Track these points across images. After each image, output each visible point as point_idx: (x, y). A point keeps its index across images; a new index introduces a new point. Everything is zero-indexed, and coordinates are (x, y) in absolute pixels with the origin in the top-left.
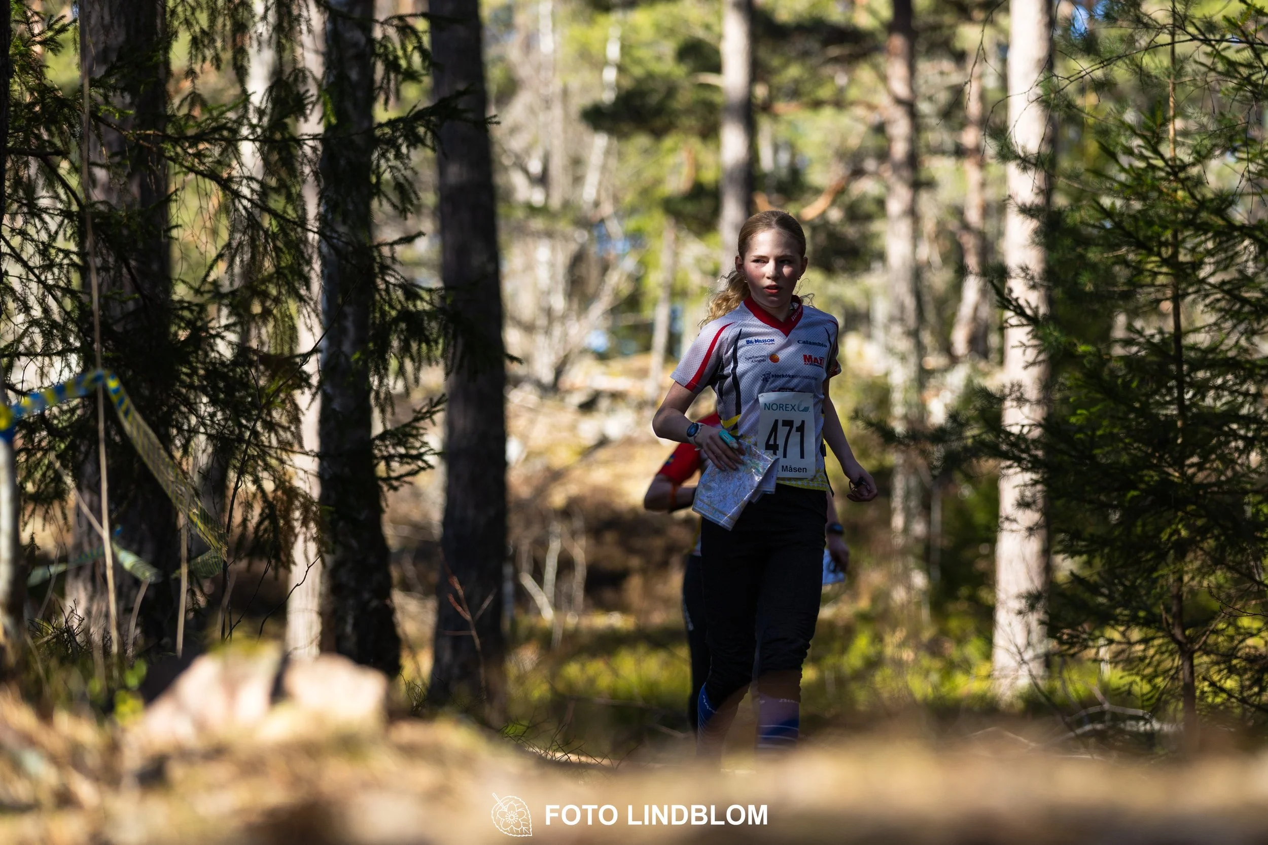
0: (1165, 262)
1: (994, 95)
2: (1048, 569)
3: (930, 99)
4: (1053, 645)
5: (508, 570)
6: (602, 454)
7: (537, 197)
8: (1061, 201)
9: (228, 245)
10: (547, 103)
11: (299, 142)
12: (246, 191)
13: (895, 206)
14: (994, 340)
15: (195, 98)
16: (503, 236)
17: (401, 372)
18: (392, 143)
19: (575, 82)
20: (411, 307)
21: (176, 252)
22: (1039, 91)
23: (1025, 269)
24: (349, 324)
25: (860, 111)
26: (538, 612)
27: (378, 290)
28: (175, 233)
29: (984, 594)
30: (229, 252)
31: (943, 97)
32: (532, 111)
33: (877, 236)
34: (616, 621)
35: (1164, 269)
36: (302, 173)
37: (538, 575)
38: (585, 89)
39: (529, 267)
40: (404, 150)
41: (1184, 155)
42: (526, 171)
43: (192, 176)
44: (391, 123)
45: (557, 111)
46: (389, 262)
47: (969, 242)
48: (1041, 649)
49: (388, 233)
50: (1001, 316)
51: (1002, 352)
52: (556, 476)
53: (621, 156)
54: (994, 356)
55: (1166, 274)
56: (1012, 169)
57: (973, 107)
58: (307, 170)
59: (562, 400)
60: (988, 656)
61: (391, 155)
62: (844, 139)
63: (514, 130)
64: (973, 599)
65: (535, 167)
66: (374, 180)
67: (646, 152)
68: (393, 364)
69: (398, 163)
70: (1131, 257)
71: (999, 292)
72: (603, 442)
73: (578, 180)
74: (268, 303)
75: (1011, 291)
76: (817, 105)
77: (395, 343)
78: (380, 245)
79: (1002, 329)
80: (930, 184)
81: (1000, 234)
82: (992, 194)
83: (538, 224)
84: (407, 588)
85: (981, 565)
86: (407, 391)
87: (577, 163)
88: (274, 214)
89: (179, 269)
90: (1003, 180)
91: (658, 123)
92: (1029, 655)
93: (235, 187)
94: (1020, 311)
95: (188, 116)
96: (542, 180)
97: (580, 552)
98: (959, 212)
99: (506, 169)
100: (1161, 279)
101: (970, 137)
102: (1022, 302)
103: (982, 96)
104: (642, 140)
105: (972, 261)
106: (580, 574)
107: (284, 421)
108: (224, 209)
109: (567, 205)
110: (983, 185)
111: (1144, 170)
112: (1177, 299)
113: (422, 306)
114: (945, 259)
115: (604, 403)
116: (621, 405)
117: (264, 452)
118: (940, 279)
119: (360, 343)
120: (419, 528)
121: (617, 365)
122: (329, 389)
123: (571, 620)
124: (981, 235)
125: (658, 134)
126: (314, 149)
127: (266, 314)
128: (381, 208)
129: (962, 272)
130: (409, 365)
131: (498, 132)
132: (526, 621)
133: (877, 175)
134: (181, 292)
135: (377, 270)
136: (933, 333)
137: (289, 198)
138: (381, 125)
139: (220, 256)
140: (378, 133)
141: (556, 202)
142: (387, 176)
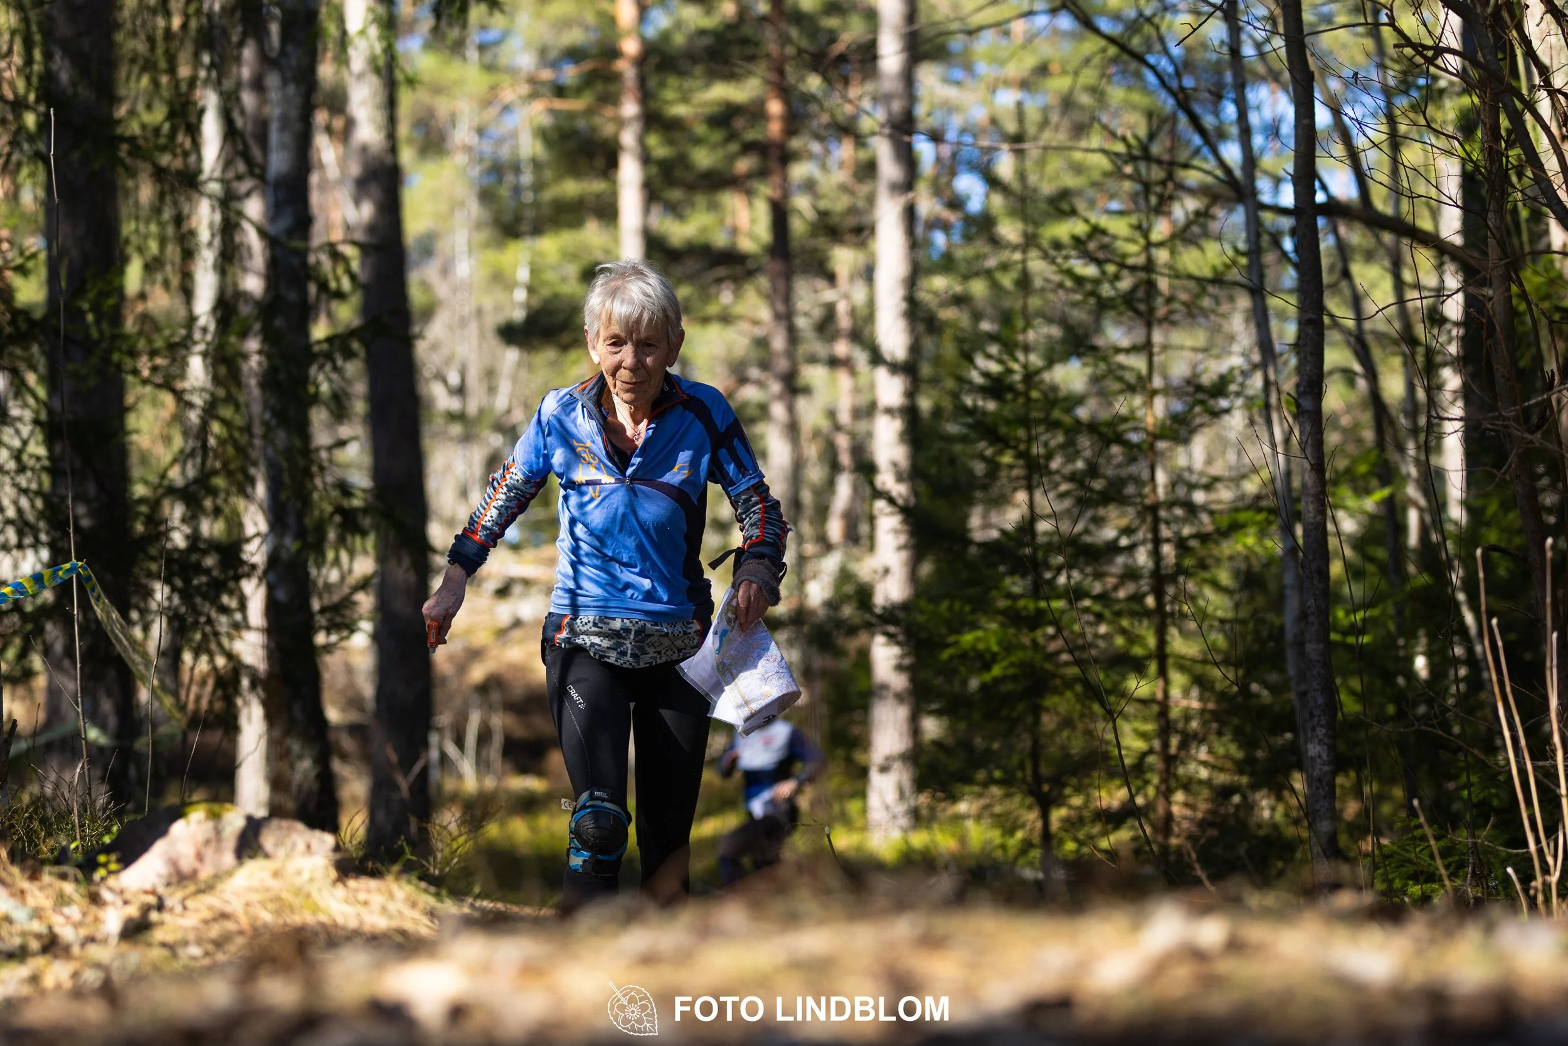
0: (1020, 455)
1: (862, 312)
2: (915, 730)
3: (806, 314)
4: (923, 799)
5: (434, 739)
6: (517, 634)
7: (454, 404)
8: (925, 404)
9: (182, 451)
10: (463, 322)
11: (245, 356)
12: (198, 400)
13: (778, 410)
14: (864, 529)
15: (145, 318)
16: (427, 443)
17: (337, 562)
18: (329, 356)
19: (488, 302)
20: (345, 503)
21: (134, 459)
22: (904, 306)
23: (895, 465)
24: (291, 520)
25: (744, 326)
26: (460, 776)
27: (315, 488)
28: (135, 438)
29: (859, 757)
30: (182, 458)
31: (818, 313)
32: (450, 328)
33: (761, 437)
34: (533, 784)
35: (1021, 462)
36: (248, 386)
37: (460, 742)
38: (497, 308)
39: (448, 468)
40: (340, 362)
41: (1035, 360)
42: (445, 381)
43: (148, 389)
44: (329, 340)
45: (473, 327)
46: (326, 464)
47: (843, 442)
48: (912, 803)
49: (321, 438)
50: (871, 506)
51: (872, 538)
52: (475, 654)
53: (530, 368)
54: (865, 541)
55: (1021, 467)
56: (882, 374)
57: (844, 322)
58: (253, 382)
59: (479, 586)
60: (864, 811)
61: (328, 367)
62: (730, 350)
63: (435, 347)
64: (849, 760)
65: (454, 379)
66: (312, 389)
67: (553, 364)
68: (330, 555)
69: (334, 376)
70: (989, 452)
71: (872, 484)
72: (517, 623)
73: (492, 390)
74: (220, 502)
75: (884, 483)
76: (705, 320)
77: (332, 535)
78: (318, 449)
79: (872, 519)
80: (807, 391)
81: (870, 435)
82: (863, 400)
83: (456, 429)
84: (344, 757)
85: (856, 730)
86: (343, 578)
87: (490, 375)
88: (225, 422)
89: (136, 472)
90: (872, 386)
91: (566, 338)
92: (900, 809)
93: (188, 397)
94: (891, 501)
95: (140, 333)
96: (460, 391)
97: (498, 721)
98: (832, 414)
99: (427, 381)
100: (1016, 472)
101: (842, 348)
102: (894, 494)
103: (853, 312)
104: (549, 354)
105: (845, 459)
106: (497, 741)
107: (234, 604)
108: (178, 418)
109: (481, 412)
110: (856, 390)
111: (1000, 374)
112: (1030, 489)
113: (357, 503)
114: (821, 458)
115: (517, 589)
116: (534, 590)
117: (216, 634)
118: (815, 474)
119: (301, 534)
120: (354, 702)
121: (529, 554)
122: (271, 577)
123: (490, 783)
124: (853, 435)
125: (565, 348)
126: (260, 364)
127: (217, 512)
128: (319, 416)
129: (835, 467)
130: (344, 556)
131: (421, 348)
132: (449, 785)
133: (760, 384)
134: (140, 490)
135: (315, 469)
136: (811, 523)
137: (237, 407)
138: (319, 342)
139: (175, 461)
140: (316, 349)
141: (472, 408)
142: (325, 388)
